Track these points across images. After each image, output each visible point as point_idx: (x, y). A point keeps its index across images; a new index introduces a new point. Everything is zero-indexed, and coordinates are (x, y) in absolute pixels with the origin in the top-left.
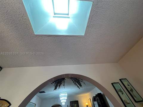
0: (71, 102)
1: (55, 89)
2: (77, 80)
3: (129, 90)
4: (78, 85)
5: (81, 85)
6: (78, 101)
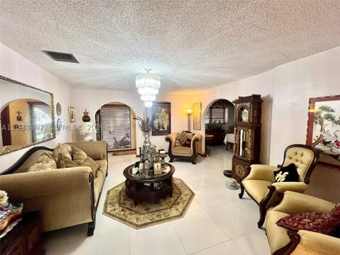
6: (170, 103)
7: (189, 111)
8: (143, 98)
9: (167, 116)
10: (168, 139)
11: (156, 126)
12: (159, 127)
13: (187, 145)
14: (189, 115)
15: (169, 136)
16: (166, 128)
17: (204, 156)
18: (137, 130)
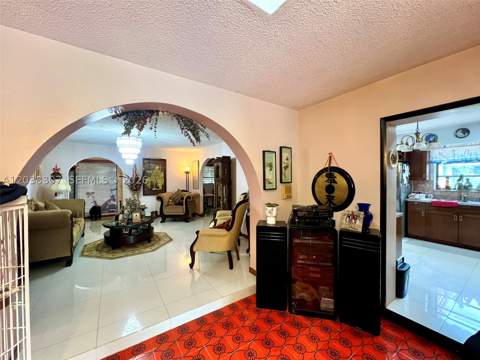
0: (145, 159)
1: (124, 133)
2: (192, 124)
3: (283, 165)
4: (194, 139)
5: (198, 139)
6: (165, 160)
7: (187, 169)
8: (124, 157)
9: (162, 174)
10: (159, 198)
11: (149, 185)
12: (152, 186)
13: (180, 204)
14: (187, 173)
15: (163, 195)
16: (160, 188)
17: (202, 216)
18: (124, 189)
